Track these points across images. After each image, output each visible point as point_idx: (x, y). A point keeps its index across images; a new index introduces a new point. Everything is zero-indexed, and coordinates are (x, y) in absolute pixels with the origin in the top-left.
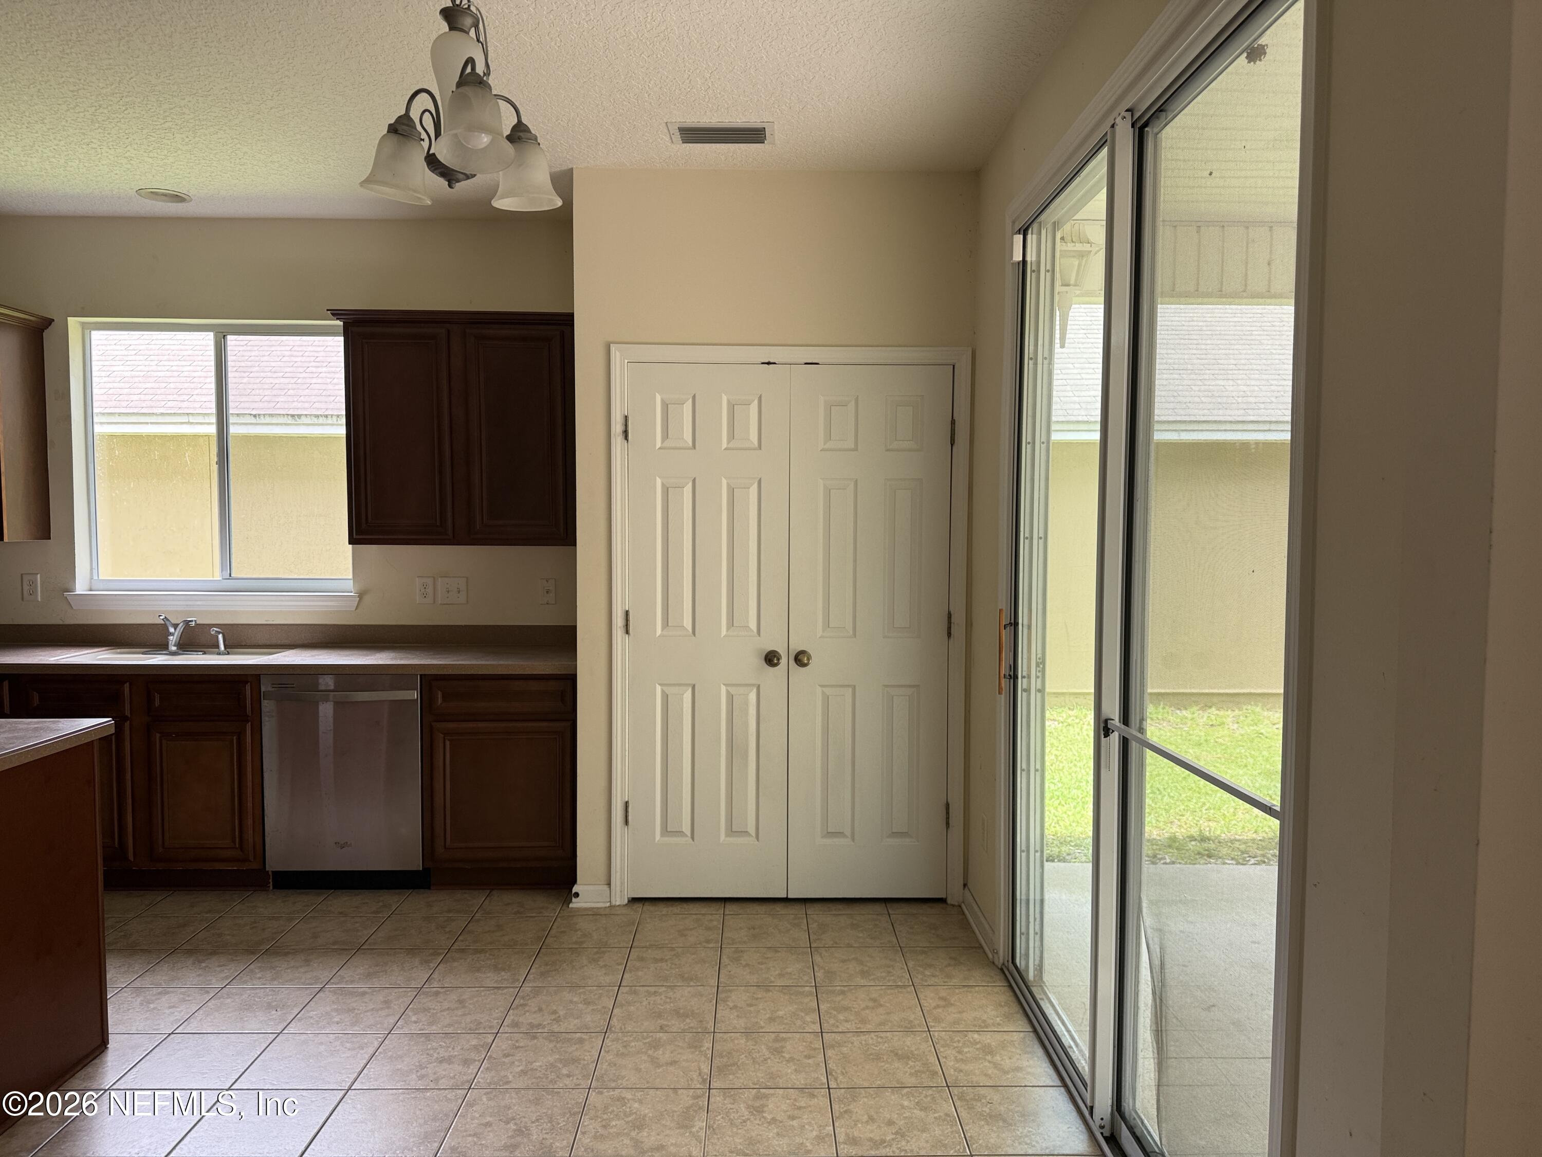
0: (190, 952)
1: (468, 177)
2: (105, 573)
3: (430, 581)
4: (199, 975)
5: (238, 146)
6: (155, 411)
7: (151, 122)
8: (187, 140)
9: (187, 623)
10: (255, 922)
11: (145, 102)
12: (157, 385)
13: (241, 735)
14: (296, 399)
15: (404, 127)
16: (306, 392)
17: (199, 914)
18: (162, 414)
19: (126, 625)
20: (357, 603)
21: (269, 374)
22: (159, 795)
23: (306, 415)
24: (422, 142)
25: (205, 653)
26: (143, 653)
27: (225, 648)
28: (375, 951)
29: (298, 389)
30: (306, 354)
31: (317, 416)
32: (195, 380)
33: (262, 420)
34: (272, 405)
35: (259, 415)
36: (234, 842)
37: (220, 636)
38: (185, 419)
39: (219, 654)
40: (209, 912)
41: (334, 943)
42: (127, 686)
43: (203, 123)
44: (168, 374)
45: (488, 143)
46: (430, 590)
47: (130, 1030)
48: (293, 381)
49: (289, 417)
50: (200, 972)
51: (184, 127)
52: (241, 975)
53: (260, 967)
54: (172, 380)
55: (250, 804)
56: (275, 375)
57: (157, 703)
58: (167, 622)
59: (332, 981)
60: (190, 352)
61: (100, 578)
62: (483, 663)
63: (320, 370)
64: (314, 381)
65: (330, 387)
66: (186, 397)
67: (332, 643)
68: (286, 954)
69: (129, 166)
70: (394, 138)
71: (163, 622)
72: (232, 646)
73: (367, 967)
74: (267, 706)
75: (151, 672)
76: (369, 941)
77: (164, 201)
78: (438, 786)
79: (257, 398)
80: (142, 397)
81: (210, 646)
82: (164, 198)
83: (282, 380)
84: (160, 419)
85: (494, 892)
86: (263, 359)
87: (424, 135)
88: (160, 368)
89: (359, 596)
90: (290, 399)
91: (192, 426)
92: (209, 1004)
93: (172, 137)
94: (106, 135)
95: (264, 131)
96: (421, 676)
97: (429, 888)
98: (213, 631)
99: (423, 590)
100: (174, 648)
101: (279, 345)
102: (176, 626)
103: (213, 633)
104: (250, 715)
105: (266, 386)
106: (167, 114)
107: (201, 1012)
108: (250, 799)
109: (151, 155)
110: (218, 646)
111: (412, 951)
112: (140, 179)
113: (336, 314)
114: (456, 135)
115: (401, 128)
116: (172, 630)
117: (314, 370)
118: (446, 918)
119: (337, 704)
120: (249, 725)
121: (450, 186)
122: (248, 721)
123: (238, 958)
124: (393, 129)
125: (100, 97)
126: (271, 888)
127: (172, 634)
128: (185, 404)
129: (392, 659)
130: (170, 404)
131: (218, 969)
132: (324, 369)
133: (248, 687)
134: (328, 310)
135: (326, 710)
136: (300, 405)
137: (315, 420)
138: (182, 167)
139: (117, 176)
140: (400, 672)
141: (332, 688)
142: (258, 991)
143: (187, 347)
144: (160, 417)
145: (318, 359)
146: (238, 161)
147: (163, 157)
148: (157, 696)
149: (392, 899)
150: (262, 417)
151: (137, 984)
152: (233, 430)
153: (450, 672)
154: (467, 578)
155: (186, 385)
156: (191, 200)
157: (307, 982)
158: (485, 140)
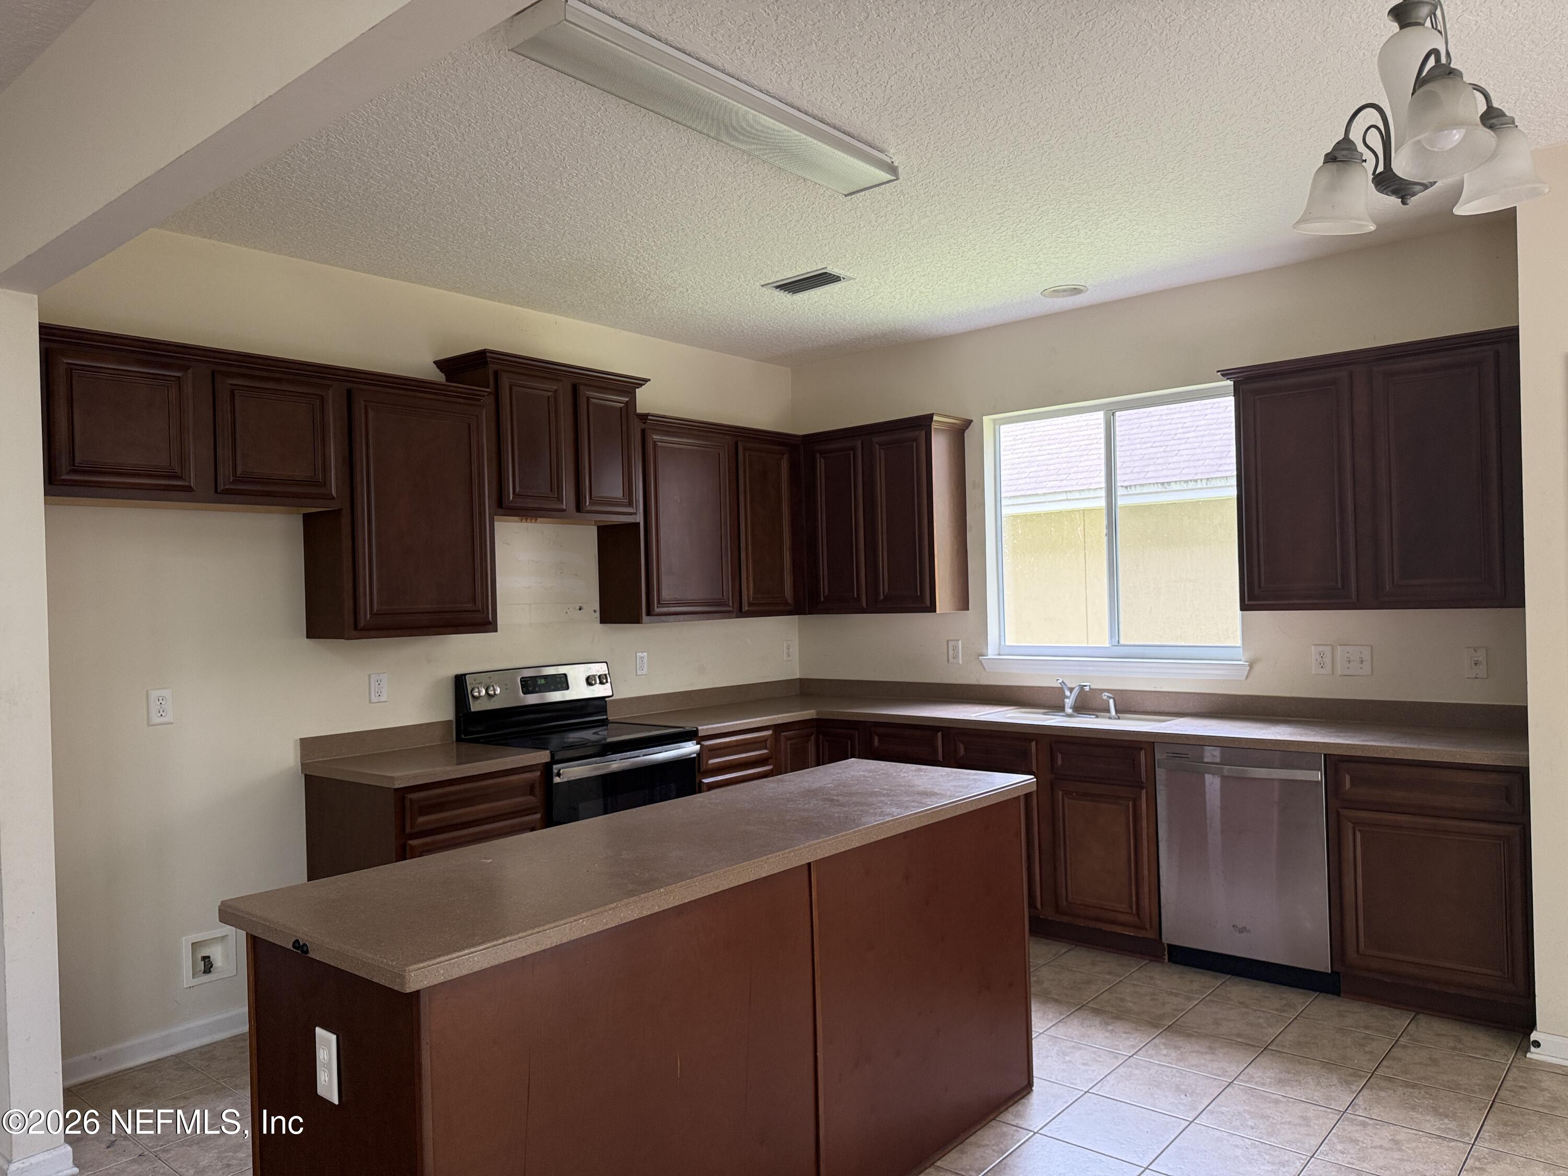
0: (1097, 1012)
1: (1426, 187)
2: (1010, 641)
3: (1327, 650)
4: (1107, 1037)
5: (1136, 226)
6: (1039, 492)
7: (1060, 225)
8: (1090, 233)
9: (1082, 687)
10: (1154, 994)
11: (1057, 207)
12: (1040, 468)
13: (1136, 801)
14: (1165, 467)
15: (1344, 153)
16: (1176, 459)
17: (1100, 974)
18: (1045, 494)
19: (1028, 687)
20: (1247, 672)
21: (1138, 446)
22: (1062, 848)
23: (1176, 482)
24: (1364, 164)
25: (1097, 717)
26: (1044, 714)
27: (1117, 711)
28: (1284, 1055)
29: (1167, 457)
30: (1174, 421)
31: (1186, 482)
32: (1072, 459)
33: (1133, 491)
34: (1142, 475)
35: (1130, 486)
36: (1131, 907)
37: (1111, 701)
38: (1063, 497)
39: (1110, 718)
40: (1109, 973)
41: (1239, 1035)
42: (1033, 744)
43: (1105, 213)
44: (1050, 457)
45: (1459, 141)
46: (1328, 660)
47: (1051, 1078)
48: (1162, 449)
49: (1159, 485)
50: (1107, 1034)
51: (1089, 221)
52: (1146, 1047)
53: (1165, 1044)
54: (1053, 461)
55: (1146, 872)
56: (1145, 446)
57: (1059, 762)
58: (1064, 686)
59: (1240, 1077)
60: (1067, 435)
61: (1007, 644)
62: (1399, 745)
63: (1187, 435)
64: (1182, 447)
65: (1199, 451)
66: (1064, 477)
67: (1221, 713)
68: (1189, 1036)
69: (1038, 271)
70: (1333, 167)
71: (1060, 686)
72: (1122, 711)
73: (1277, 1071)
74: (1161, 774)
75: (1054, 733)
76: (1277, 1041)
77: (1063, 296)
78: (1348, 880)
79: (1128, 470)
80: (1027, 480)
81: (1101, 710)
82: (1065, 293)
83: (1151, 450)
84: (1043, 499)
85: (1421, 1016)
86: (1132, 432)
87: (1368, 155)
88: (1041, 453)
89: (1249, 665)
90: (1160, 468)
91: (1070, 502)
92: (1119, 1070)
93: (1077, 233)
94: (1022, 246)
95: (1161, 206)
96: (1325, 755)
97: (1339, 995)
98: (1105, 695)
99: (1320, 660)
100: (1069, 711)
101: (1147, 417)
102: (1071, 690)
103: (1105, 698)
104: (1145, 781)
105: (1136, 458)
106: (1075, 213)
107: (1112, 1076)
108: (1146, 866)
109: (1058, 255)
110: (1108, 711)
111: (1329, 1065)
112: (1046, 280)
113: (1226, 374)
114: (1419, 142)
115: (1340, 155)
116: (1068, 693)
117: (1182, 436)
118: (1363, 1035)
119: (1225, 779)
120: (1144, 792)
121: (1404, 203)
122: (1142, 788)
123: (1142, 1028)
124: (1331, 158)
125: (1021, 213)
126: (1166, 960)
127: (1068, 698)
128: (1065, 483)
129: (1290, 734)
130: (1050, 484)
131: (1124, 1035)
132: (1193, 434)
133: (1142, 753)
134: (1218, 372)
135: (1213, 783)
136: (1169, 472)
137: (1184, 486)
138: (1083, 260)
139: (1027, 283)
140: (1301, 750)
141: (1218, 760)
142: (1164, 1069)
143: (1064, 431)
144: (1043, 497)
145: (1185, 425)
146: (1134, 241)
147: (1067, 255)
148: (1059, 756)
149: (1298, 1000)
150: (1133, 488)
151: (1052, 1032)
152: (1121, 502)
153: (1359, 753)
154: (1371, 646)
155: (1065, 465)
156: (1088, 289)
157: (1214, 1072)
158: (1457, 137)
